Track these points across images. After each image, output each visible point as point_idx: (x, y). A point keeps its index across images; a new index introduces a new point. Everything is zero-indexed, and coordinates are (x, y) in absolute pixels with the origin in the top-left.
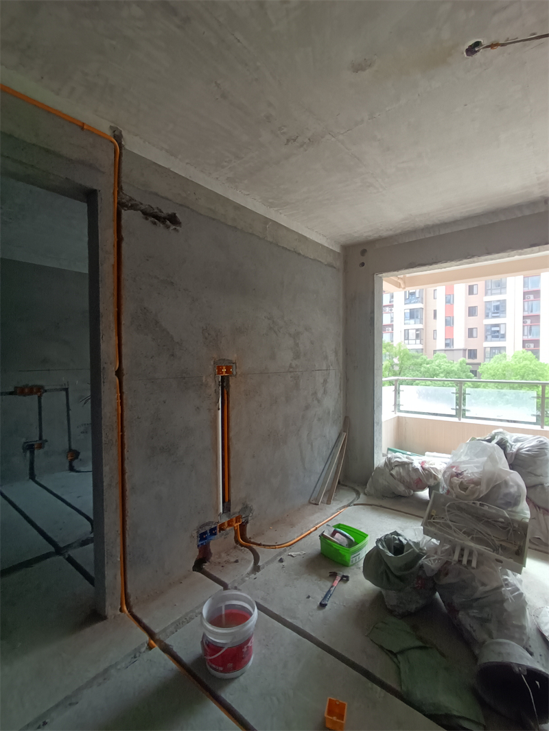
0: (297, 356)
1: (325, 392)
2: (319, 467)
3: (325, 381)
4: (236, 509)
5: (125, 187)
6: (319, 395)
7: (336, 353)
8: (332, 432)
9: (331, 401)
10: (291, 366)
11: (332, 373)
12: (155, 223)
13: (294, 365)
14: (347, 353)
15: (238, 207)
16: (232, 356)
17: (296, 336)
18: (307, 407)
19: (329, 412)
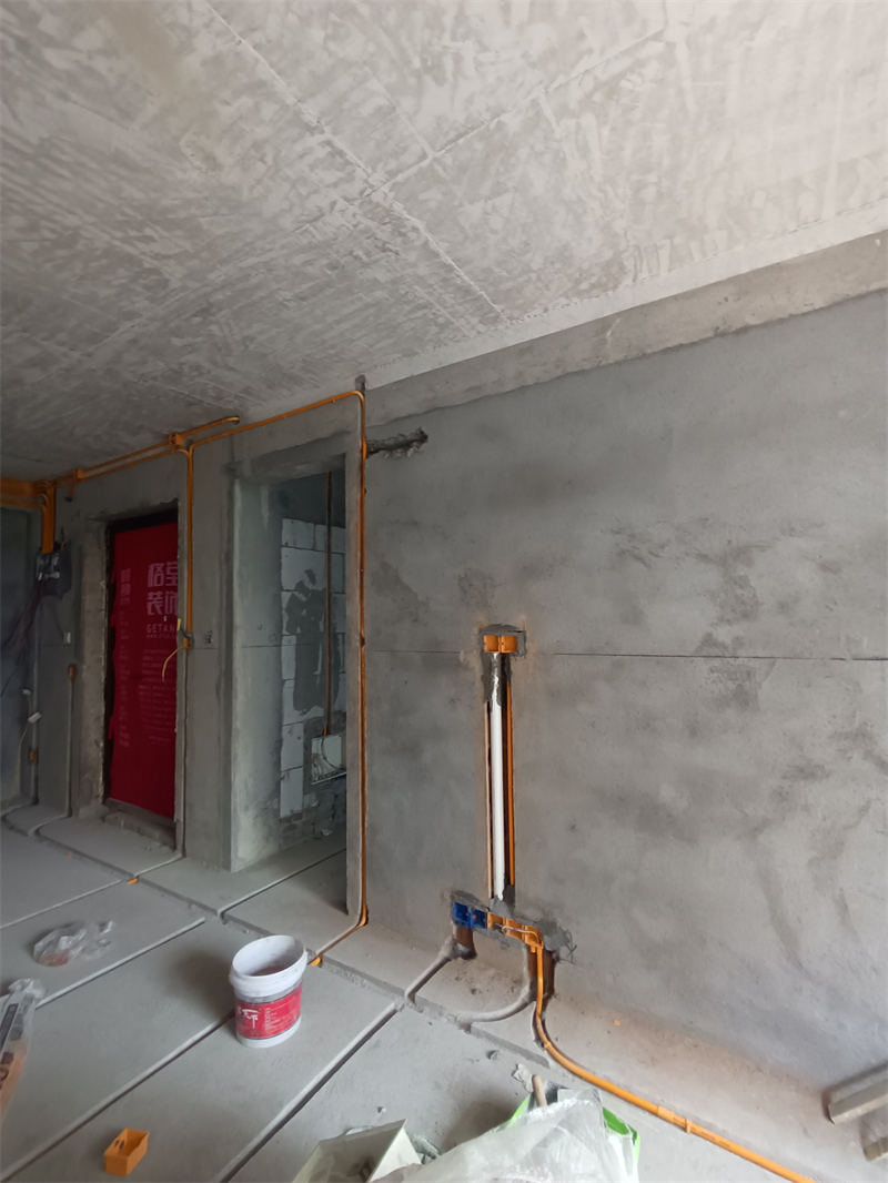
12: (400, 455)
13: (724, 638)
16: (519, 620)
17: (733, 557)
18: (803, 773)
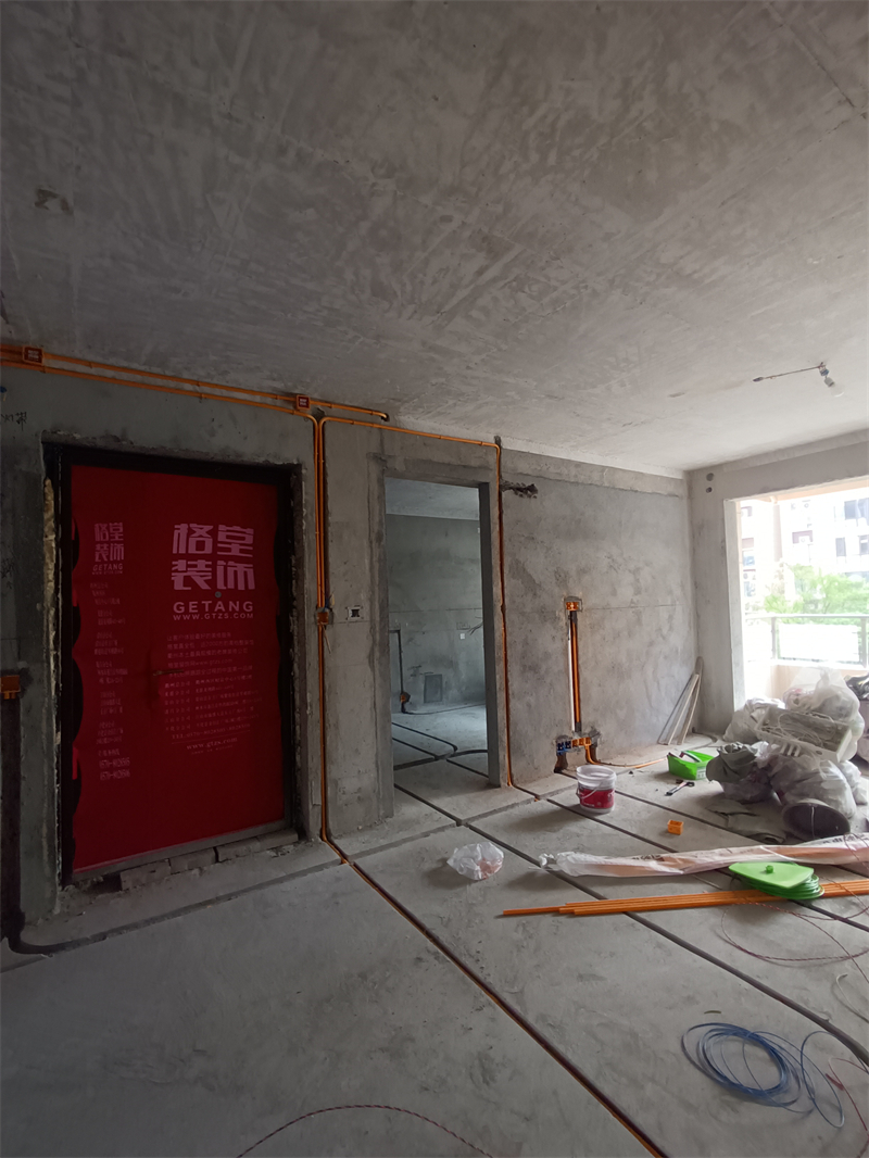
0: (638, 592)
1: (671, 629)
2: (668, 708)
3: (671, 618)
4: (586, 730)
5: (503, 475)
6: (665, 631)
7: (683, 586)
8: (681, 673)
9: (679, 638)
10: (632, 602)
11: (679, 609)
12: (521, 496)
13: (635, 600)
14: (696, 585)
15: (579, 465)
16: (579, 594)
17: (636, 571)
18: (651, 644)
19: (677, 651)
